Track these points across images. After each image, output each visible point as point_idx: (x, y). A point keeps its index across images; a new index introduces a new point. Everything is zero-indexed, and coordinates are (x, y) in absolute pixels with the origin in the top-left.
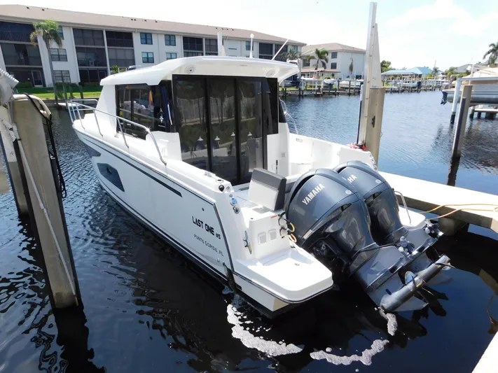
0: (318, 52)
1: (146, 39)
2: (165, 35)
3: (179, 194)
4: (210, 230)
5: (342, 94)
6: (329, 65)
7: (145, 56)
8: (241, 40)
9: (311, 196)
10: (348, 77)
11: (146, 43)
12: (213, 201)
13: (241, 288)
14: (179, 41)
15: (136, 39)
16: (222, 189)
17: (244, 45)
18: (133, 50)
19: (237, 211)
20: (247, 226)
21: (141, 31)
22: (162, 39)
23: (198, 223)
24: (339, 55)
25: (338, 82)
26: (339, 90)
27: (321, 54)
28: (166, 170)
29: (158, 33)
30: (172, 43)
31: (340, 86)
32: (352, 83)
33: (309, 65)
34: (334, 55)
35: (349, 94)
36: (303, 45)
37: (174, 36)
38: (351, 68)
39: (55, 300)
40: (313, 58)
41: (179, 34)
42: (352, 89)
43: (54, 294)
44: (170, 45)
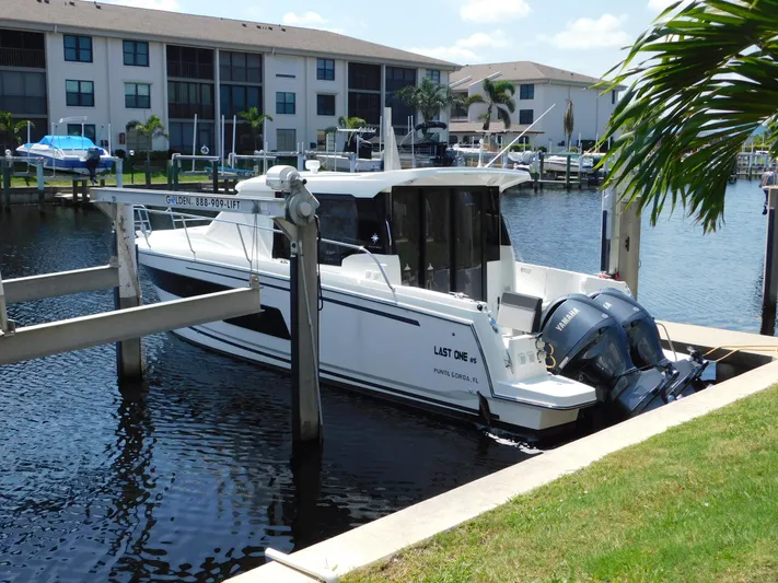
0: (488, 86)
1: (77, 49)
2: (125, 41)
3: (416, 323)
4: (462, 356)
5: (552, 187)
6: (515, 117)
7: (74, 88)
8: (304, 55)
9: (565, 321)
10: (562, 144)
11: (78, 59)
12: (470, 322)
13: (498, 417)
14: (158, 57)
15: (54, 49)
16: (480, 308)
17: (313, 67)
18: (44, 75)
19: (496, 331)
20: (507, 345)
21: (66, 31)
22: (117, 50)
23: (444, 352)
24: (538, 91)
25: (541, 157)
26: (544, 176)
27: (496, 91)
28: (395, 297)
29: (108, 35)
30: (141, 59)
31: (545, 167)
32: (575, 161)
33: (466, 115)
34: (527, 90)
35: (568, 188)
36: (455, 68)
37: (146, 43)
38: (569, 123)
39: (302, 431)
40: (477, 99)
41: (159, 39)
42: (575, 174)
43: (302, 423)
44: (135, 64)
